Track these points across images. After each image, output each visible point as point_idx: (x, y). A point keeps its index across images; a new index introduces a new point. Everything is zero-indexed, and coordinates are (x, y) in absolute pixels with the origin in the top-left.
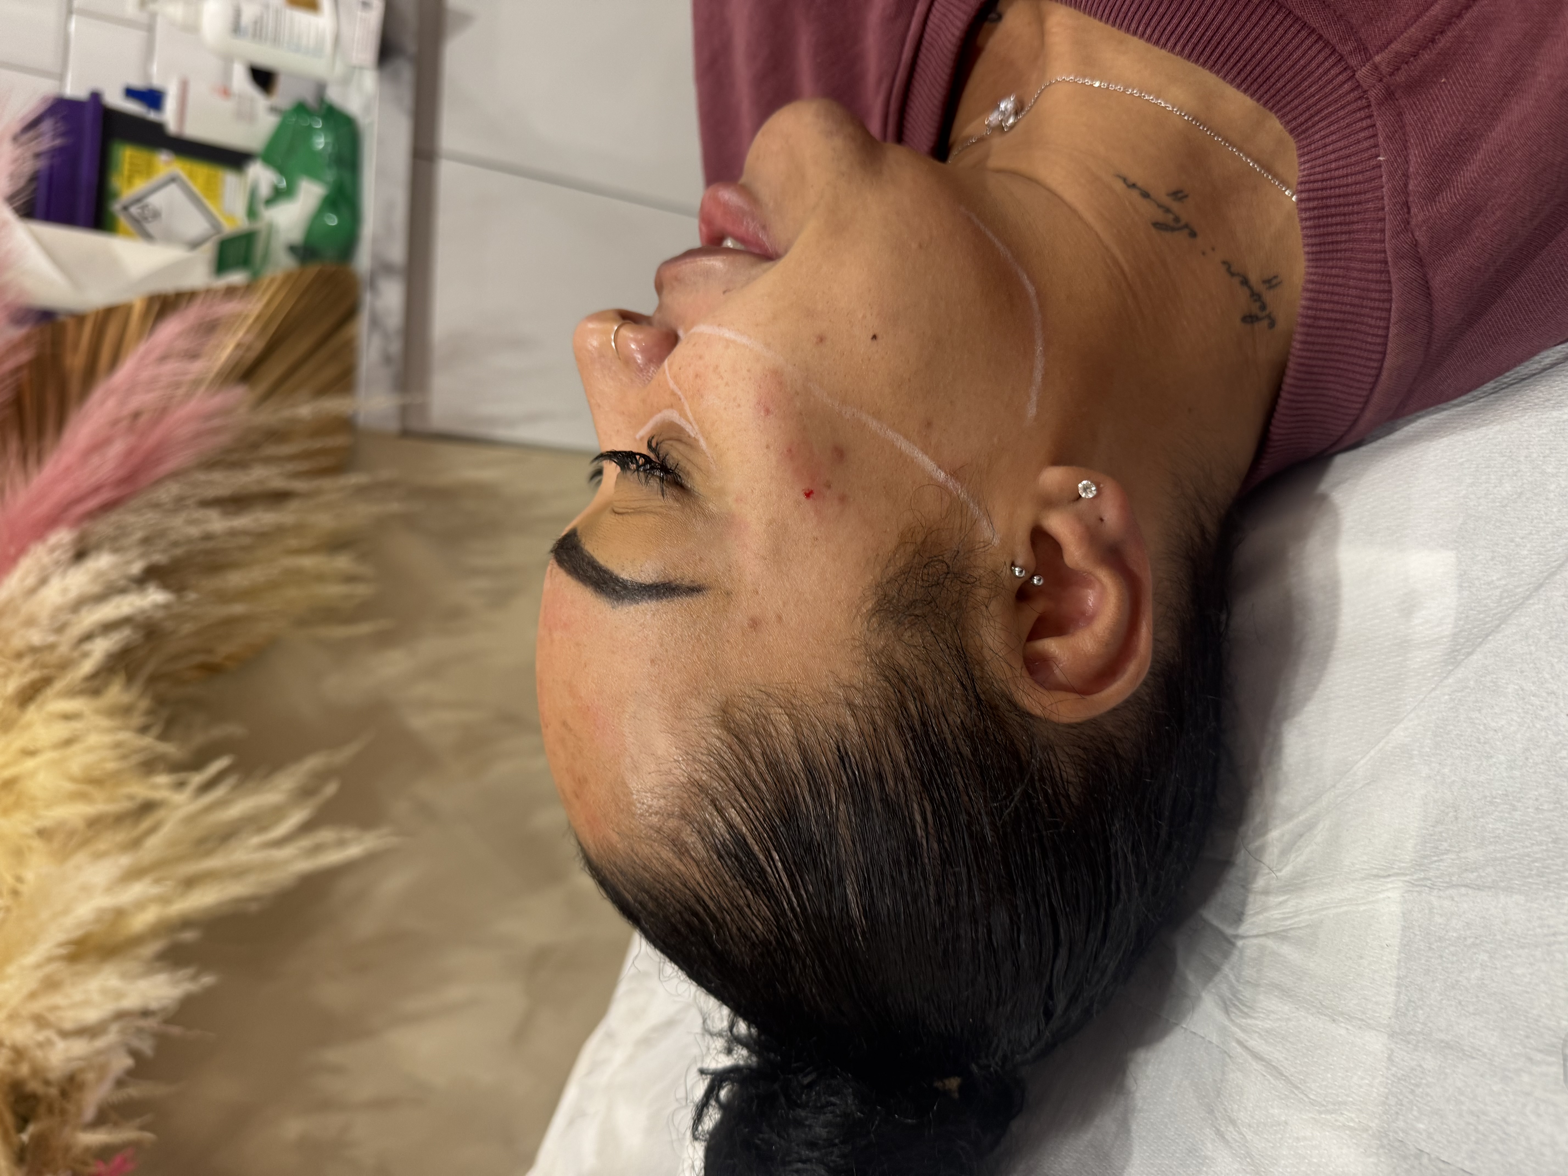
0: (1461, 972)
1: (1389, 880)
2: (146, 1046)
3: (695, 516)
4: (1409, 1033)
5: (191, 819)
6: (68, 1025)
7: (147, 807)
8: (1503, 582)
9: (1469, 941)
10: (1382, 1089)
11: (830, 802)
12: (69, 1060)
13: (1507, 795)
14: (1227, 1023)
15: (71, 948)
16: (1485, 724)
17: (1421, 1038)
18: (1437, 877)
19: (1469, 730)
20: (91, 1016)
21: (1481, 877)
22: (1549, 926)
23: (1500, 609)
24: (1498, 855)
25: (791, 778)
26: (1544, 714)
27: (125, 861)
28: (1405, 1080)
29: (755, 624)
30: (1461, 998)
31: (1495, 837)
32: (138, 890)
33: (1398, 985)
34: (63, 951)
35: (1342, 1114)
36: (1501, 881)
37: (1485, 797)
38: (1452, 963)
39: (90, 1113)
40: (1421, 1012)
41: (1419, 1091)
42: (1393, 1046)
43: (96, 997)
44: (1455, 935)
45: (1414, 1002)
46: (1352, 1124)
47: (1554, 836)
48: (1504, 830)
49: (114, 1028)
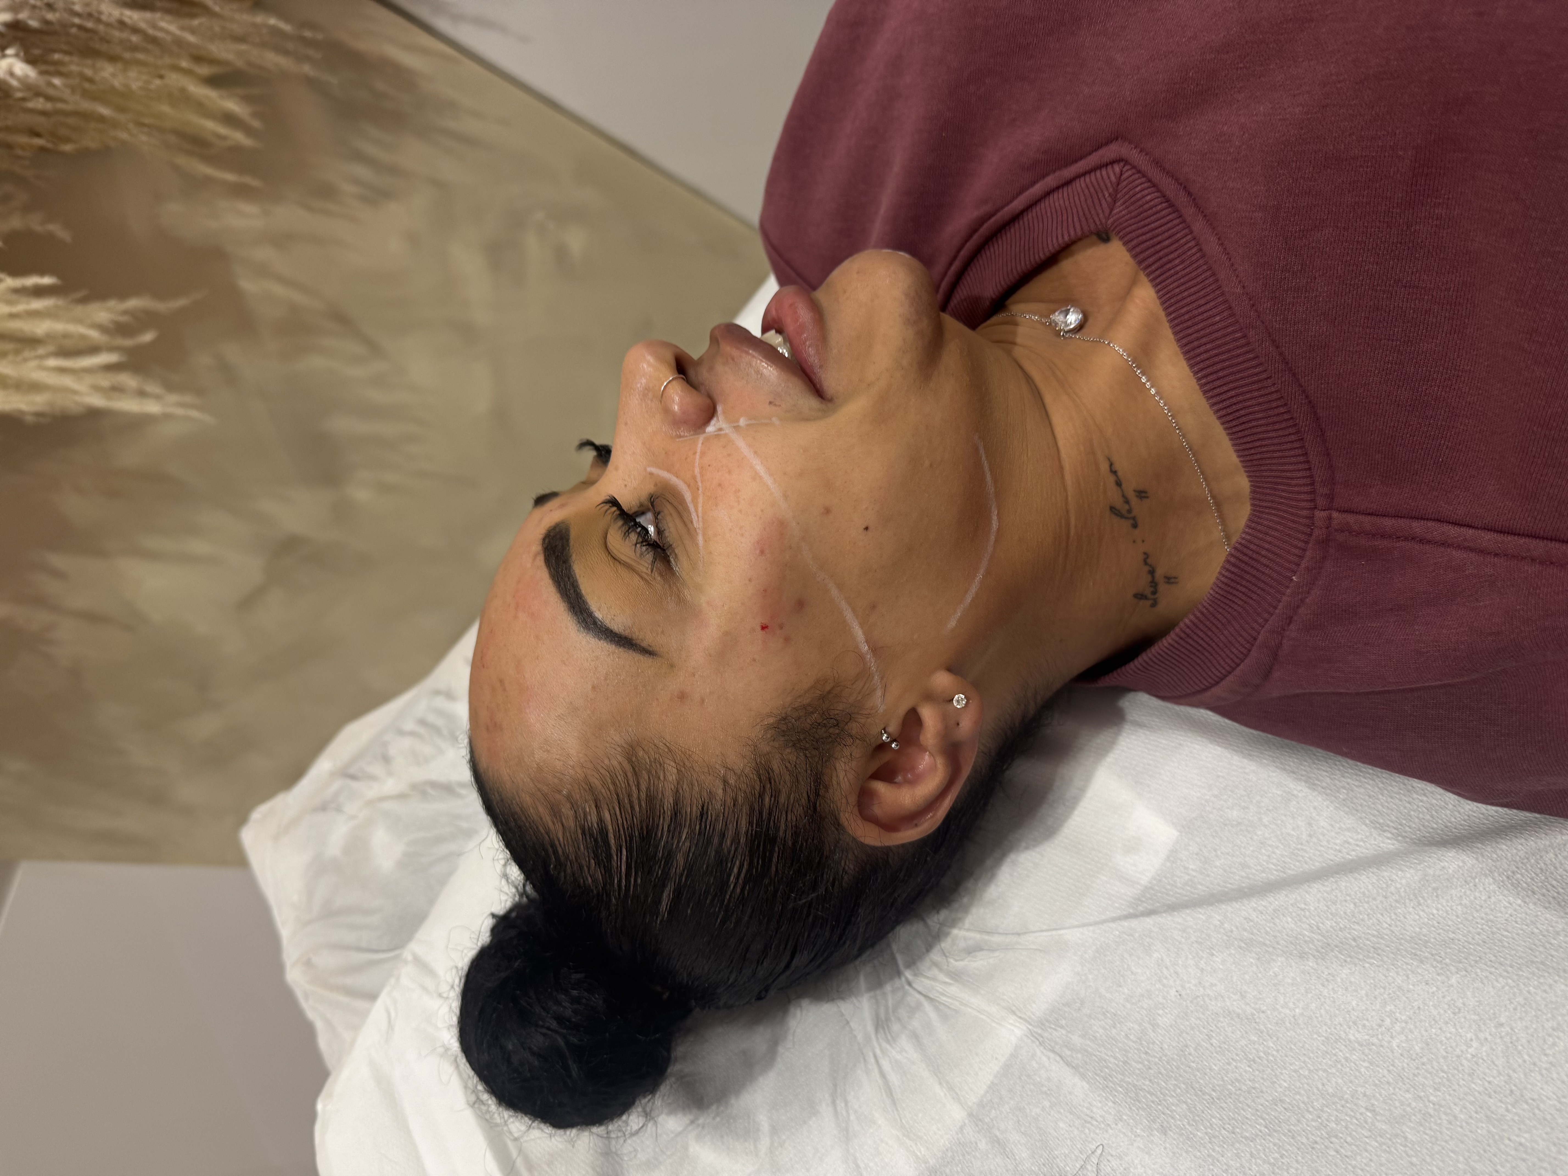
0: (1029, 1103)
1: (1019, 1020)
3: (671, 596)
4: (980, 1120)
8: (1194, 874)
9: (1045, 1089)
10: (947, 1143)
11: (680, 837)
13: (1115, 1015)
14: (873, 1036)
16: (1128, 965)
17: (985, 1127)
18: (1048, 1039)
19: (1118, 963)
21: (1073, 1057)
22: (1092, 1111)
23: (1181, 891)
24: (1089, 1049)
25: (660, 812)
26: (1165, 981)
28: (963, 1146)
29: (682, 696)
30: (1021, 1119)
31: (1094, 1036)
33: (989, 1087)
35: (916, 1144)
36: (1082, 1068)
37: (1103, 1008)
38: (1027, 1095)
40: (993, 1111)
41: (968, 1157)
42: (967, 1121)
44: (1038, 1079)
45: (993, 1103)
46: (919, 1154)
47: (1126, 1059)
48: (1101, 1036)
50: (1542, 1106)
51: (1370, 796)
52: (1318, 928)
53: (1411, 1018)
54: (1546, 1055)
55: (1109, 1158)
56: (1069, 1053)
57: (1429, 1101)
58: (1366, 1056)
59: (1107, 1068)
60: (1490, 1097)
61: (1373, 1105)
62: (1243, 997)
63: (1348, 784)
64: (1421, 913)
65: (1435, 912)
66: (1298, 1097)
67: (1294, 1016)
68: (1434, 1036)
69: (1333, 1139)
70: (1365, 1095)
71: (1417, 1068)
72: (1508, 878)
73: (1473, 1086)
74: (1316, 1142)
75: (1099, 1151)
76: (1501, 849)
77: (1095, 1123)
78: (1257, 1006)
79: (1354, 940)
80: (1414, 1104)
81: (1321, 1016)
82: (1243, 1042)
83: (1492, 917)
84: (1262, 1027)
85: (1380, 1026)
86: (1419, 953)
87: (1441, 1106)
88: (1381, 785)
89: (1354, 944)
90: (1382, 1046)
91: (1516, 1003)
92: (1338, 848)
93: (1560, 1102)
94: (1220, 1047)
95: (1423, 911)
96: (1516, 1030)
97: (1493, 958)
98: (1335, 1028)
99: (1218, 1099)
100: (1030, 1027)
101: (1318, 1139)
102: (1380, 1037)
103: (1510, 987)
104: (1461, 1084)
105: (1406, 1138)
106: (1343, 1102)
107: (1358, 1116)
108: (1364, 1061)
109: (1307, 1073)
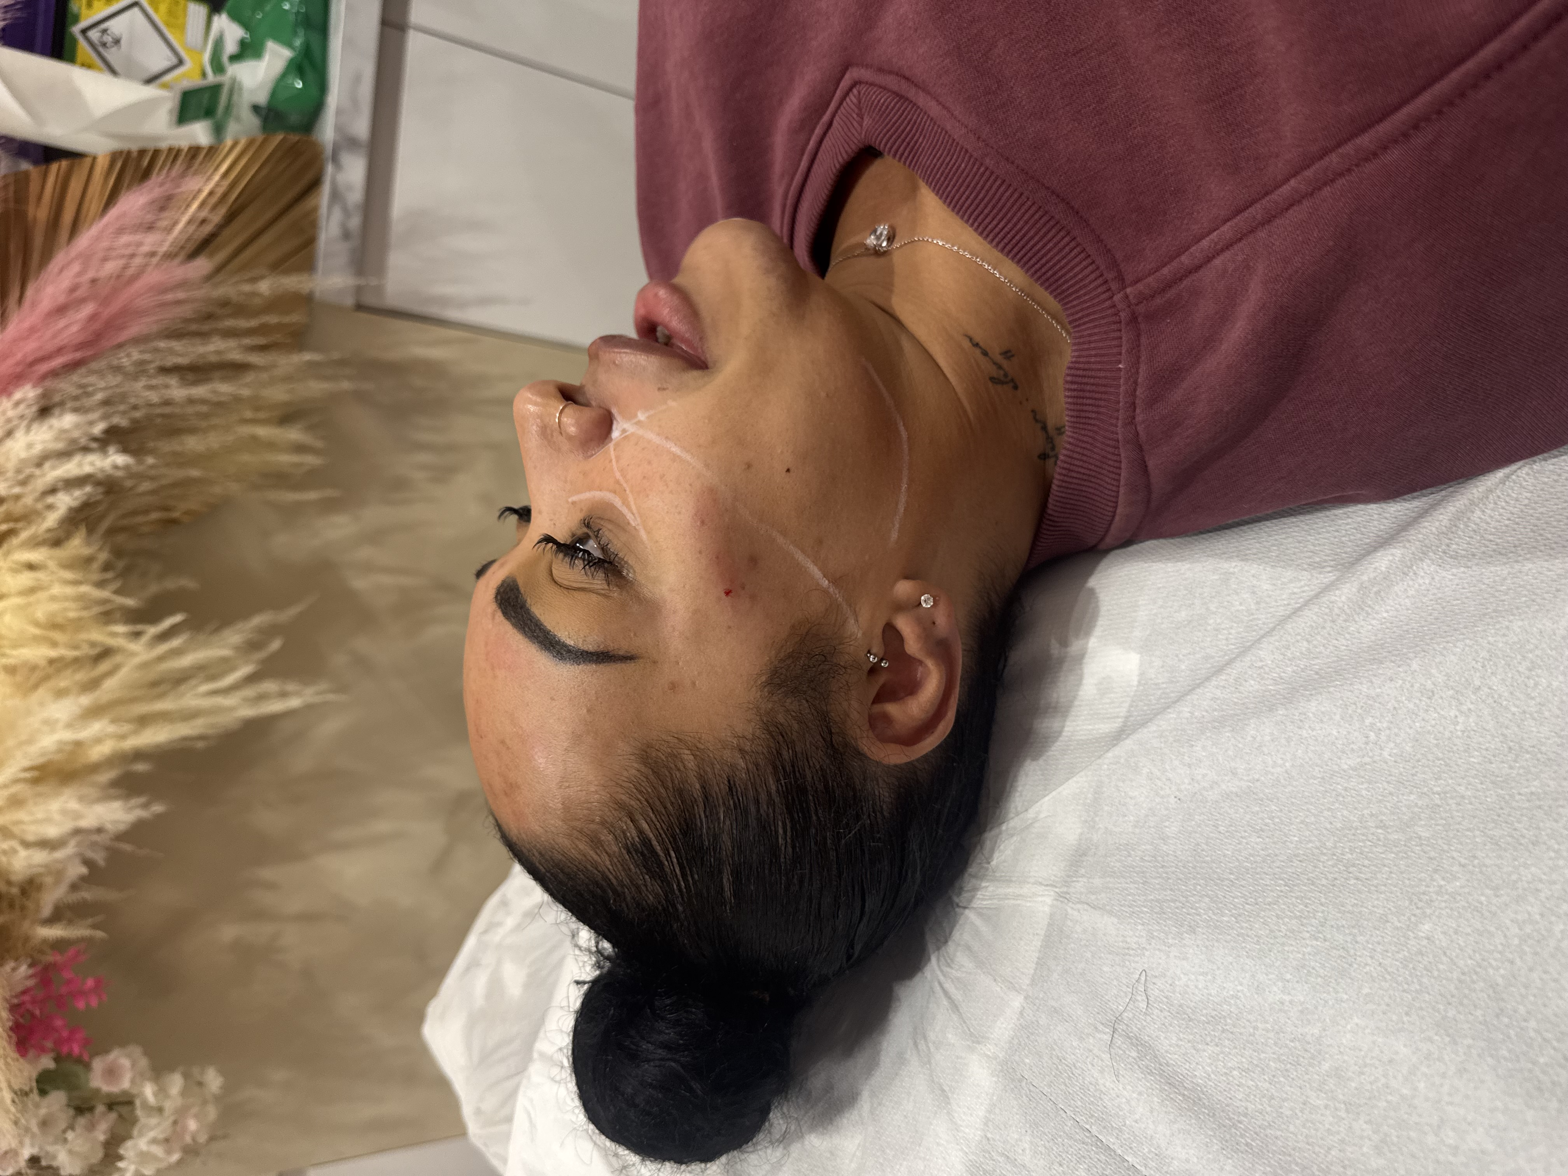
0: (1074, 962)
1: (1047, 888)
2: (99, 857)
4: (1036, 998)
5: (145, 665)
6: (30, 838)
7: (106, 653)
8: (1164, 686)
9: (1084, 942)
10: (1012, 1033)
12: (30, 866)
13: (1128, 845)
14: (939, 973)
15: (35, 774)
16: (1125, 792)
17: (1042, 1002)
18: (1073, 893)
19: (1116, 794)
20: (52, 832)
21: (1098, 899)
26: (1161, 792)
27: (85, 700)
28: (1026, 1029)
29: (674, 687)
30: (1070, 980)
31: (1113, 872)
32: (96, 727)
33: (1037, 963)
34: (27, 775)
35: (986, 1046)
36: (1108, 905)
37: (1115, 843)
38: (1071, 955)
39: (47, 911)
40: (1045, 984)
41: (1032, 1038)
42: (1025, 1005)
43: (57, 817)
44: (1076, 936)
45: (1043, 977)
46: (989, 1054)
48: (1119, 868)
49: (73, 843)
50: (1543, 749)
51: (1299, 542)
52: (1281, 679)
53: (1392, 722)
54: (1533, 698)
55: (1154, 980)
56: (1093, 897)
57: (1434, 793)
58: (1363, 777)
59: (1129, 895)
60: (1491, 763)
61: (1381, 821)
62: (1234, 774)
63: (1276, 540)
64: (1374, 622)
65: (1385, 615)
66: (1310, 845)
67: (1286, 772)
68: (1419, 730)
69: (1351, 869)
70: (1372, 815)
71: (1413, 768)
72: (1444, 552)
73: (1472, 760)
74: (1336, 879)
75: (1143, 978)
76: (1425, 527)
77: (1132, 952)
78: (1251, 777)
79: (1317, 673)
80: (1420, 803)
81: (1311, 759)
82: (1248, 817)
83: (1440, 595)
84: (1261, 795)
85: (1367, 743)
86: (1376, 657)
87: (1445, 793)
88: (1306, 528)
89: (1317, 677)
90: (1375, 762)
91: (1481, 660)
92: (1285, 602)
93: (1560, 737)
94: (1227, 832)
95: (1374, 619)
96: (1495, 688)
97: (1447, 629)
98: (1327, 765)
99: (1237, 880)
100: (1057, 890)
101: (1336, 876)
102: (1371, 754)
103: (1470, 646)
104: (1460, 763)
105: (1420, 838)
106: (1353, 831)
107: (1371, 837)
108: (1362, 783)
109: (1313, 819)
